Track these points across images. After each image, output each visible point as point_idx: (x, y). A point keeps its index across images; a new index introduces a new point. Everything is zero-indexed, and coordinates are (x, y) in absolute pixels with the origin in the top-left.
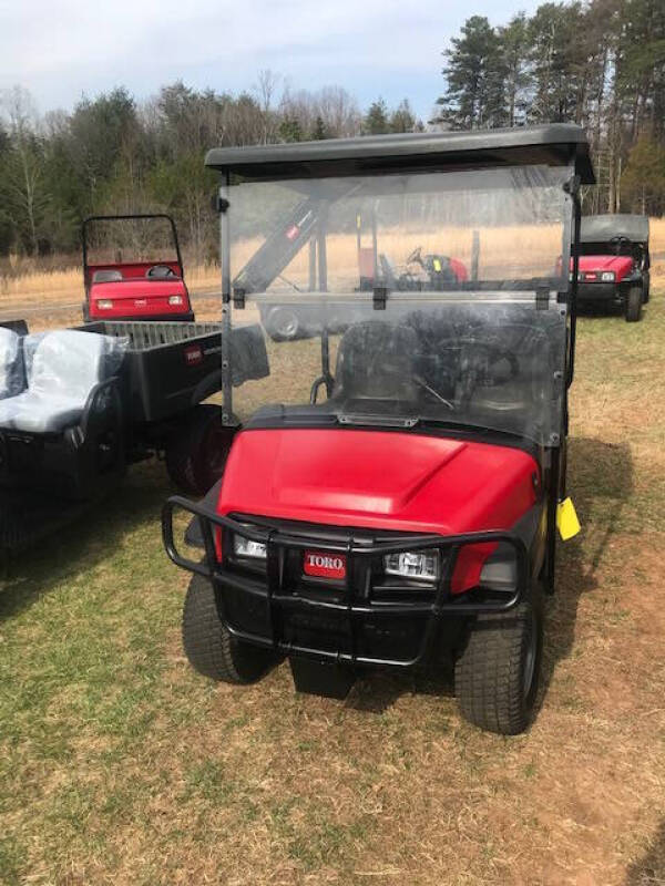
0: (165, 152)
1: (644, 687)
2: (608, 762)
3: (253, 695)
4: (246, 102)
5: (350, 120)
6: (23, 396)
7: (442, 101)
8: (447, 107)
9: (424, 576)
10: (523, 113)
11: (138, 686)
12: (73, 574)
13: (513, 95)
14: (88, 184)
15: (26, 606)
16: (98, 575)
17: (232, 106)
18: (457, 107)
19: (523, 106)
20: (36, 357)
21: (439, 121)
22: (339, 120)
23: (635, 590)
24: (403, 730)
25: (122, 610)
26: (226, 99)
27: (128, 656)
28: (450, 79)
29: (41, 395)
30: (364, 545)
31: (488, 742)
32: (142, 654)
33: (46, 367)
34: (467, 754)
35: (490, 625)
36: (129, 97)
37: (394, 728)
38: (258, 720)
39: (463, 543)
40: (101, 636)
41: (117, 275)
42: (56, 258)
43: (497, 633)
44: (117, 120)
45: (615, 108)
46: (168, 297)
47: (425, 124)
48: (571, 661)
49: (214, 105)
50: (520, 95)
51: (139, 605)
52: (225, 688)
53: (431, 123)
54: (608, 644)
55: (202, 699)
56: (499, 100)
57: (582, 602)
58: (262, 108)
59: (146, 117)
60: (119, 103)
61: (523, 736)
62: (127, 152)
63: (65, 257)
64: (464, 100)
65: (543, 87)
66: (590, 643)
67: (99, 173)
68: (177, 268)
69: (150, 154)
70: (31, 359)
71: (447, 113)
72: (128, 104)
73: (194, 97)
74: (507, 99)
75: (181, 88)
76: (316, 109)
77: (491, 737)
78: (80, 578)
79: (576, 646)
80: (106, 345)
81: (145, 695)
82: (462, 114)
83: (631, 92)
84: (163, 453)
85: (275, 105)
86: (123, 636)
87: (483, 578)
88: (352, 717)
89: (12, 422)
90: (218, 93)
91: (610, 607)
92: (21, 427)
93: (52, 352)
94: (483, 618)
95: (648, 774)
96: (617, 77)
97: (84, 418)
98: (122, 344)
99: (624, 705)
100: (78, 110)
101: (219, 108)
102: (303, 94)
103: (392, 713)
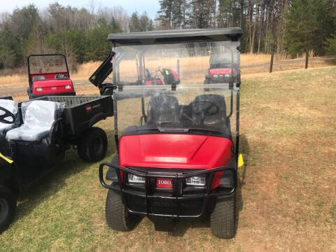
0: (52, 29)
1: (269, 218)
2: (264, 244)
3: (132, 235)
4: (84, 11)
5: (125, 19)
6: (22, 127)
7: (159, 12)
8: (161, 14)
9: (200, 184)
10: (188, 17)
11: (86, 236)
12: (48, 196)
13: (184, 11)
14: (19, 41)
15: (30, 211)
16: (58, 196)
17: (78, 12)
18: (164, 14)
19: (188, 14)
20: (27, 111)
21: (158, 19)
22: (120, 18)
23: (259, 185)
24: (191, 242)
25: (72, 209)
26: (76, 9)
27: (79, 225)
28: (162, 4)
29: (30, 126)
30: (180, 175)
31: (222, 242)
32: (84, 224)
33: (32, 115)
34: (216, 247)
35: (222, 200)
36: (36, 8)
37: (188, 241)
38: (137, 244)
39: (215, 172)
40: (65, 219)
41: (43, 78)
42: (6, 71)
43: (226, 203)
44: (31, 16)
45: (220, 16)
46: (65, 86)
47: (153, 20)
48: (243, 211)
49: (71, 11)
50: (187, 11)
51: (78, 205)
52: (121, 234)
53: (155, 20)
54: (254, 204)
55: (113, 239)
56: (180, 12)
57: (242, 191)
58: (91, 13)
59: (43, 15)
60: (31, 10)
61: (233, 239)
62: (35, 28)
63: (10, 70)
64: (167, 12)
65: (195, 9)
66: (248, 205)
67: (24, 37)
68: (67, 74)
69: (45, 30)
70: (25, 112)
71: (161, 16)
72: (35, 10)
73: (63, 8)
74: (182, 12)
75: (57, 5)
76: (111, 14)
77: (222, 240)
78: (51, 197)
79: (244, 206)
80: (56, 106)
81: (91, 239)
82: (166, 17)
83: (226, 11)
84: (76, 147)
85: (95, 12)
86: (74, 218)
87: (220, 183)
88: (172, 239)
89: (20, 137)
90: (73, 7)
91: (252, 192)
92: (24, 139)
93: (33, 109)
94: (220, 198)
95: (277, 247)
96: (220, 6)
97: (50, 135)
98: (63, 105)
99: (264, 225)
100: (14, 12)
101: (73, 13)
102: (106, 8)
103: (186, 236)
